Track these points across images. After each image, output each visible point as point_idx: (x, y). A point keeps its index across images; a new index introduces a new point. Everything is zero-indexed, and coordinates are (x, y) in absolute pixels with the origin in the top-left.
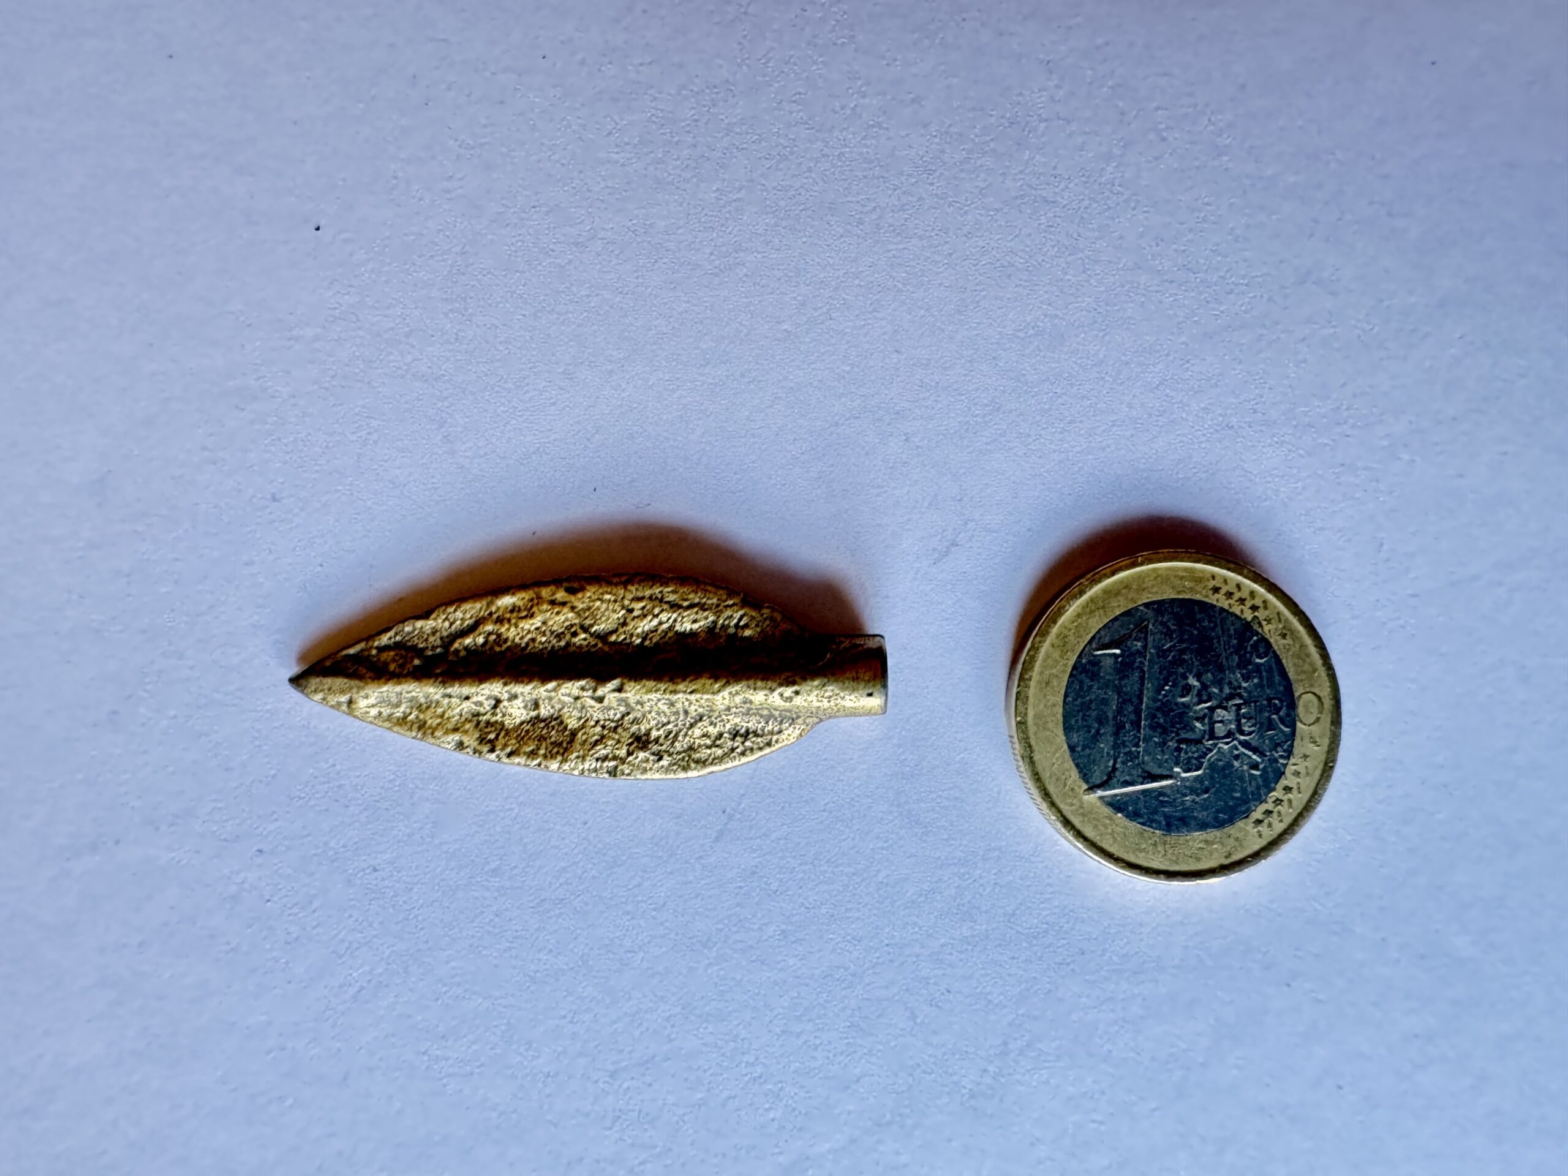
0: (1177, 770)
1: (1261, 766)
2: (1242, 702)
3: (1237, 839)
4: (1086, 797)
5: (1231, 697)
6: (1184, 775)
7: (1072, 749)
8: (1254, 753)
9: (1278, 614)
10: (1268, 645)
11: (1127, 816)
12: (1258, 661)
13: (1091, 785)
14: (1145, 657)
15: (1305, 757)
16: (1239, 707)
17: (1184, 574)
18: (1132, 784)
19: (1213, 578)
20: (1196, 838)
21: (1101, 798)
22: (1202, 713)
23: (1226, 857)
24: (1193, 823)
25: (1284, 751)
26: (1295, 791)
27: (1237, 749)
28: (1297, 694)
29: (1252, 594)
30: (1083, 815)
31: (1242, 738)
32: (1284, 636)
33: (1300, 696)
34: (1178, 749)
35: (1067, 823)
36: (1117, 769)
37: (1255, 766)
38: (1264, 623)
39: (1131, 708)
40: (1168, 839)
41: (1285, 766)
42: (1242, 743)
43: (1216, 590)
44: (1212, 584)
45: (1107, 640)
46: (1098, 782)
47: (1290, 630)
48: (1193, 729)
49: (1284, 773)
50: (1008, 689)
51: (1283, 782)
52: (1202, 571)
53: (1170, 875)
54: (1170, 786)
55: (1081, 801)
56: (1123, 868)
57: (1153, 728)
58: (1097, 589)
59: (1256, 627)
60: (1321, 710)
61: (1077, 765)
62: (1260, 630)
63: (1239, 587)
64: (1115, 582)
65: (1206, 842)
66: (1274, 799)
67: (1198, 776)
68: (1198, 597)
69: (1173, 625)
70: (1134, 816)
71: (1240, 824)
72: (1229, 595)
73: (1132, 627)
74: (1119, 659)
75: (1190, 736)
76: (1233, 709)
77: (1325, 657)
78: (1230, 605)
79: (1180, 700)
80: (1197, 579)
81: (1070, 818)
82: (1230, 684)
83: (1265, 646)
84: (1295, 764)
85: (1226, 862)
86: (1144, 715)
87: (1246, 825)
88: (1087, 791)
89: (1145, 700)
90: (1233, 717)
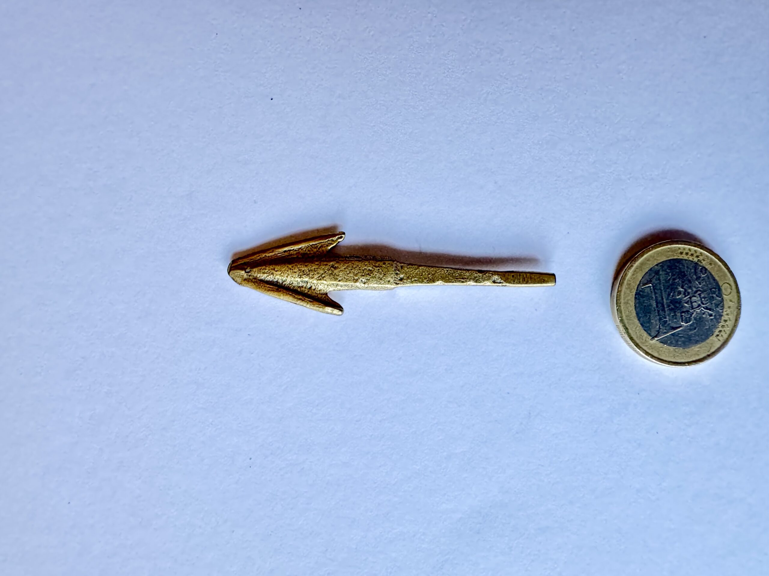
0: (682, 323)
1: (713, 315)
2: (701, 292)
3: (711, 344)
4: (652, 342)
5: (696, 292)
6: (685, 325)
7: (642, 325)
8: (710, 311)
9: (707, 256)
10: (706, 269)
11: (668, 345)
12: (703, 276)
13: (653, 337)
14: (661, 284)
15: (729, 307)
16: (700, 295)
17: (669, 250)
18: (667, 333)
19: (679, 249)
20: (696, 348)
21: (657, 340)
22: (687, 301)
23: (709, 351)
24: (693, 342)
25: (721, 307)
26: (728, 321)
27: (703, 311)
28: (720, 285)
29: (696, 251)
30: (652, 349)
31: (704, 306)
32: (711, 264)
33: (722, 285)
34: (682, 316)
35: (647, 353)
36: (660, 328)
37: (711, 315)
38: (702, 261)
39: (660, 305)
40: (687, 350)
41: (722, 312)
42: (704, 308)
43: (681, 253)
44: (679, 251)
45: (646, 282)
46: (655, 335)
47: (713, 261)
48: (686, 307)
49: (722, 315)
50: (612, 308)
51: (723, 318)
52: (675, 247)
53: (689, 363)
54: (681, 330)
55: (650, 344)
56: (671, 365)
57: (671, 310)
58: (637, 263)
59: (699, 263)
60: (731, 289)
61: (645, 330)
62: (701, 264)
63: (690, 250)
64: (644, 260)
65: (700, 347)
66: (721, 326)
67: (691, 325)
68: (675, 257)
69: (669, 270)
70: (670, 344)
71: (711, 338)
72: (687, 254)
73: (653, 275)
74: (652, 288)
75: (684, 310)
76: (698, 296)
77: (728, 269)
78: (688, 258)
79: (678, 297)
80: (673, 251)
81: (648, 351)
82: (695, 287)
83: (704, 269)
84: (726, 311)
85: (709, 353)
86: (665, 306)
87: (713, 338)
88: (651, 339)
89: (665, 300)
90: (699, 299)
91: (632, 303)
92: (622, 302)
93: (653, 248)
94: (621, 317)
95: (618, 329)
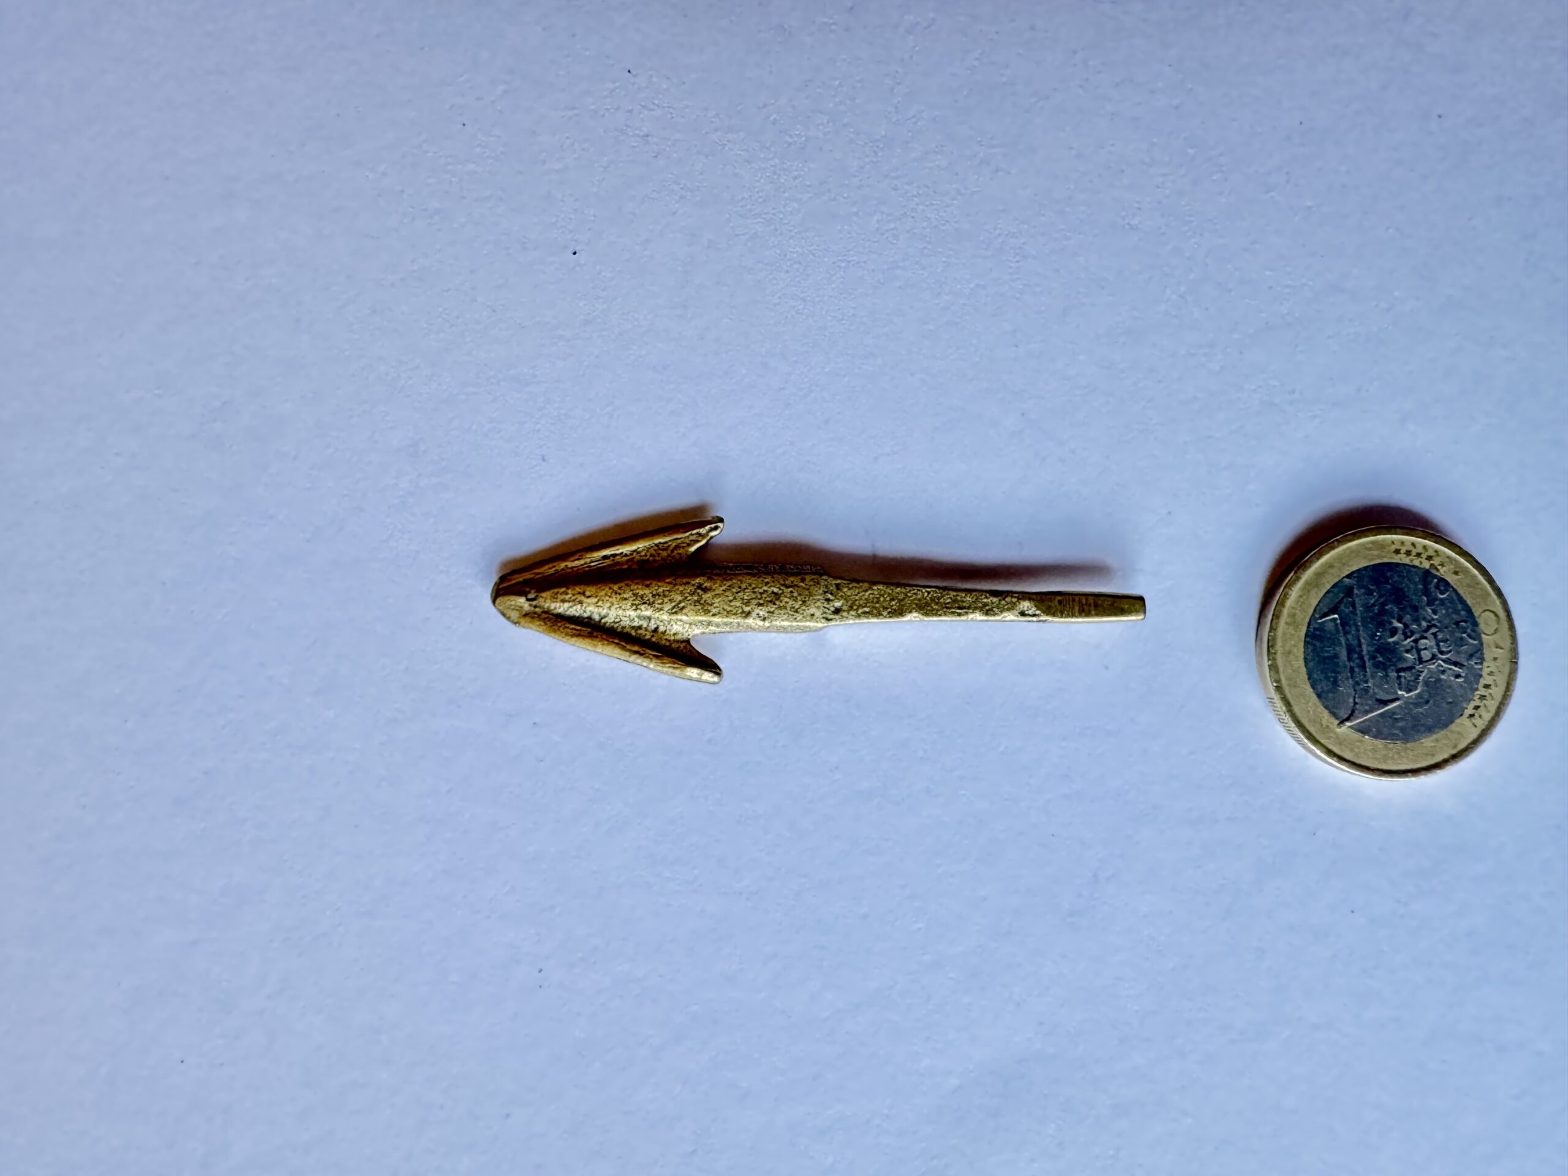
0: (1400, 693)
1: (1463, 675)
2: (1437, 630)
3: (1459, 733)
4: (1338, 730)
5: (1429, 628)
6: (1406, 695)
7: (1319, 696)
8: (1456, 666)
9: (1448, 557)
10: (1447, 583)
11: (1373, 737)
12: (1442, 596)
13: (1341, 720)
14: (1356, 615)
15: (1495, 659)
16: (1435, 635)
17: (1371, 545)
18: (1371, 711)
19: (1393, 543)
20: (1428, 742)
21: (1350, 727)
22: (1409, 647)
23: (1455, 747)
24: (1422, 729)
25: (1477, 658)
26: (1493, 687)
27: (1442, 666)
28: (1476, 614)
29: (1425, 547)
30: (1340, 744)
31: (1444, 657)
32: (1456, 573)
33: (1480, 616)
34: (1399, 677)
35: (1330, 753)
36: (1357, 703)
37: (1458, 676)
38: (1439, 567)
39: (1356, 656)
40: (1409, 745)
41: (1481, 669)
42: (1444, 661)
43: (1397, 552)
44: (1394, 547)
45: (1325, 610)
46: (1346, 716)
47: (1460, 567)
48: (1405, 660)
49: (1481, 676)
50: (1260, 664)
51: (1482, 682)
52: (1384, 540)
53: (1415, 772)
54: (1399, 706)
55: (1335, 733)
56: (1380, 775)
57: (1377, 666)
58: (1308, 575)
59: (1434, 572)
60: (1498, 623)
61: (1326, 707)
62: (1438, 574)
63: (1413, 545)
64: (1322, 565)
65: (1437, 741)
66: (1478, 696)
67: (1419, 696)
68: (1386, 560)
69: (1373, 585)
70: (1377, 735)
71: (1458, 721)
72: (1408, 553)
73: (1342, 595)
74: (1339, 621)
75: (1404, 665)
76: (1432, 636)
77: (1491, 581)
78: (1412, 561)
79: (1391, 640)
80: (1381, 546)
81: (1331, 747)
82: (1425, 619)
83: (1444, 584)
84: (1488, 667)
85: (1454, 752)
86: (1366, 658)
87: (1464, 721)
88: (1338, 724)
89: (1364, 647)
90: (1433, 643)
91: (1299, 651)
92: (1279, 652)
93: (1340, 542)
94: (1278, 681)
95: (1271, 704)
